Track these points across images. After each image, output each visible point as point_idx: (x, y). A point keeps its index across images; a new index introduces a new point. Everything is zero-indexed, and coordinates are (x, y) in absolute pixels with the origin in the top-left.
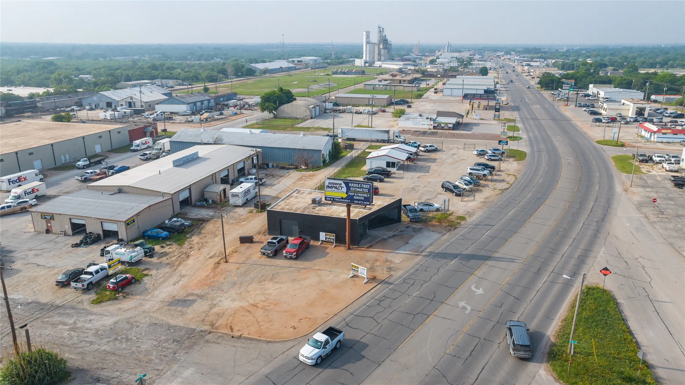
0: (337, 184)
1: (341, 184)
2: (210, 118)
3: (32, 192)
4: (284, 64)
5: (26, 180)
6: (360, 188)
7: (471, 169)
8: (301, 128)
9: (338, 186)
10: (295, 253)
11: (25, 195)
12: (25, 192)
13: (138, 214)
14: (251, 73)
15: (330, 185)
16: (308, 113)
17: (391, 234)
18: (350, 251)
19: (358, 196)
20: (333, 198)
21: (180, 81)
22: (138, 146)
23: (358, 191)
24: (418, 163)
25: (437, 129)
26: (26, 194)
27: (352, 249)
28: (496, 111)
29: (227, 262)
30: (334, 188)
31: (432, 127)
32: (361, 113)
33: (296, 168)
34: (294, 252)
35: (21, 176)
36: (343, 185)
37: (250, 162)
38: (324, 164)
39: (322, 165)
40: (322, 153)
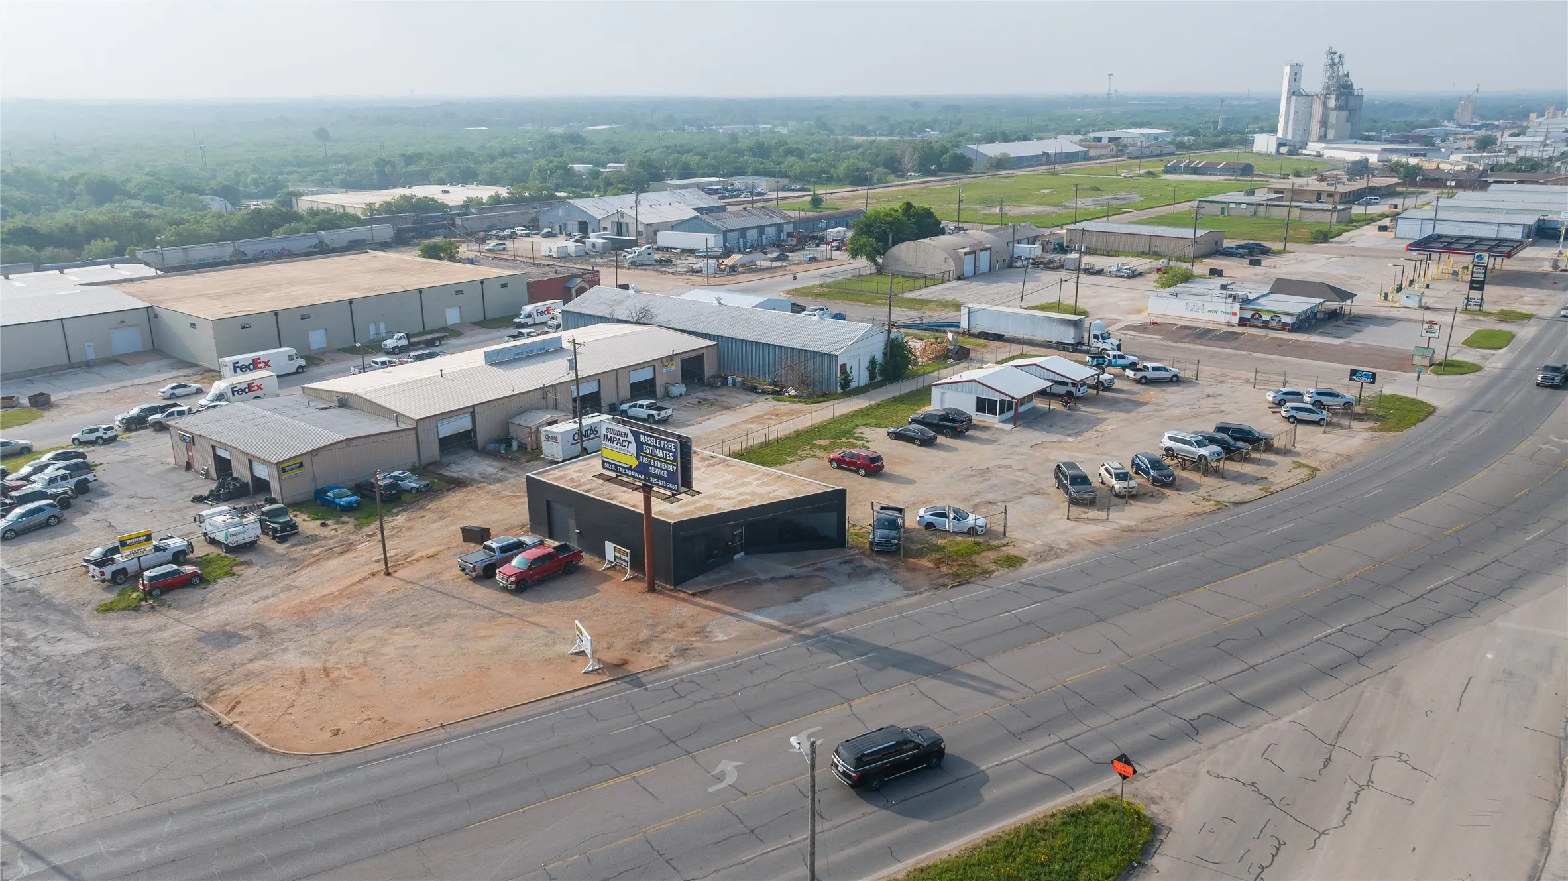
0: (621, 434)
1: (626, 435)
2: (743, 265)
3: (247, 390)
4: (1067, 144)
5: (269, 366)
6: (658, 448)
7: (1171, 438)
8: (912, 300)
9: (622, 439)
10: (513, 579)
11: (233, 395)
12: (232, 389)
13: (313, 453)
14: (962, 165)
15: (609, 435)
16: (951, 266)
17: (791, 570)
18: (650, 597)
19: (657, 467)
20: (616, 466)
21: (784, 182)
22: (529, 316)
23: (656, 456)
24: (1083, 409)
25: (1250, 326)
26: (236, 393)
27: (661, 592)
28: (1471, 288)
29: (388, 574)
30: (615, 443)
31: (1235, 320)
32: (1100, 272)
33: (778, 392)
34: (511, 576)
35: (259, 359)
36: (631, 438)
37: (674, 368)
38: (847, 390)
39: (839, 390)
40: (840, 362)
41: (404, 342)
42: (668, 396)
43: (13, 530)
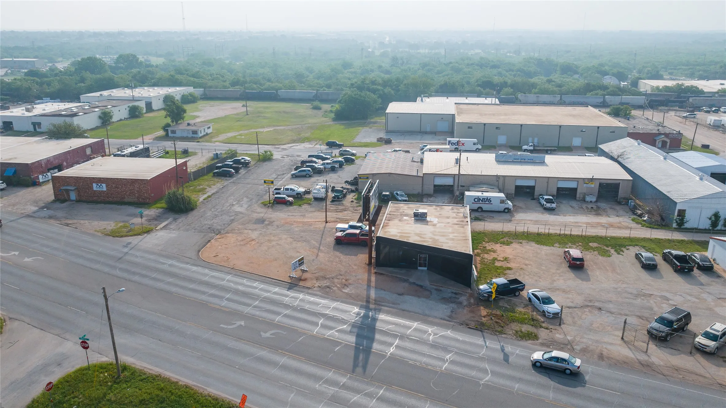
5: (464, 145)
12: (429, 150)
27: (370, 267)
29: (326, 222)
33: (641, 216)
35: (460, 141)
37: (593, 186)
38: (681, 226)
39: (675, 225)
40: (678, 207)
41: (532, 148)
42: (584, 200)
43: (295, 175)
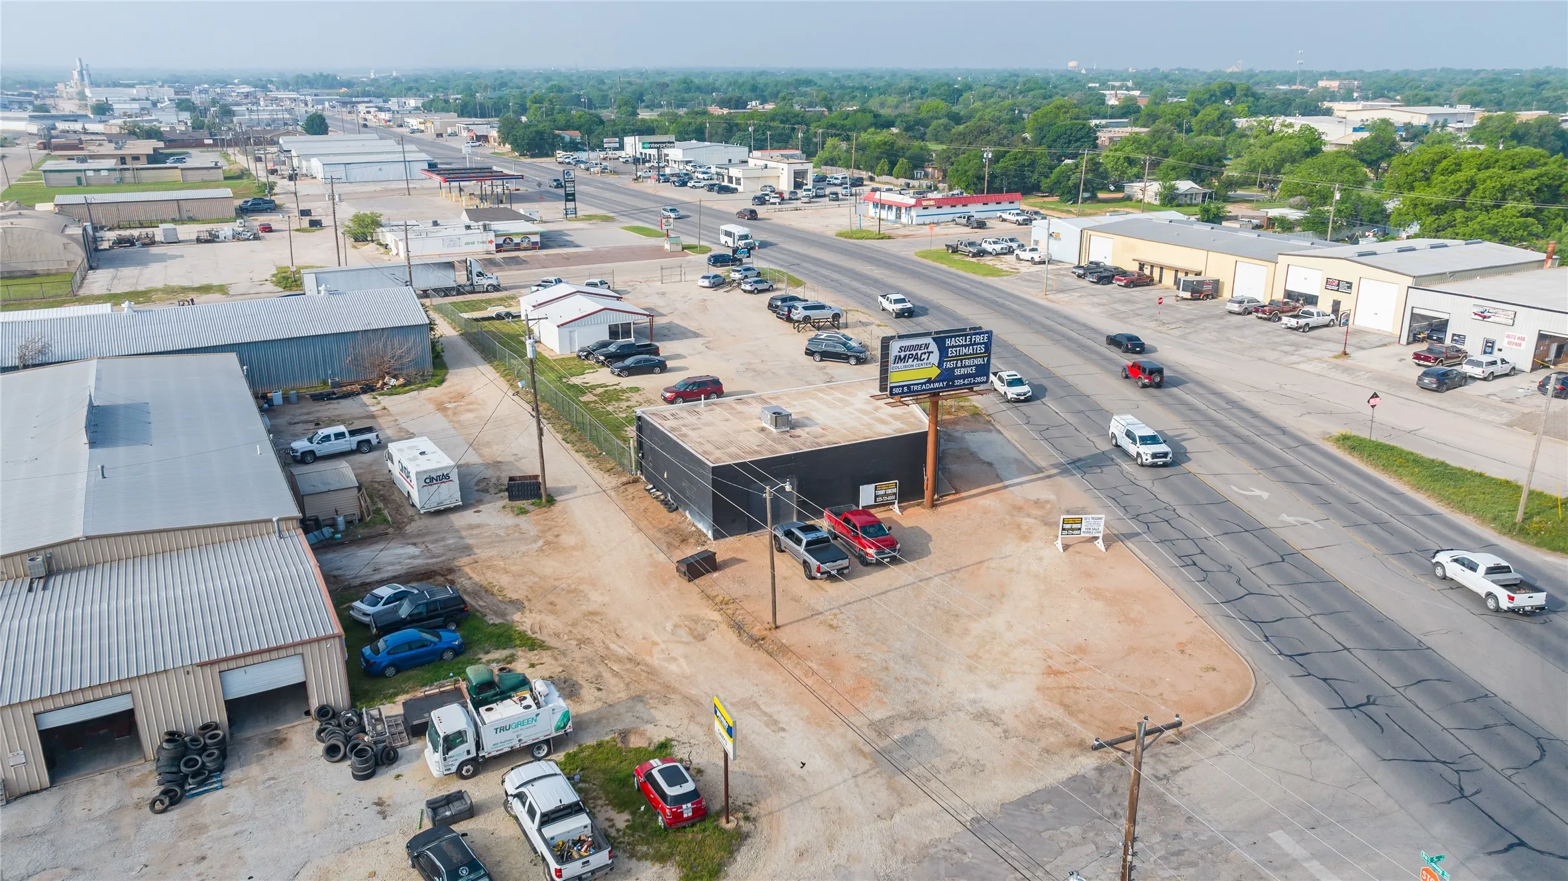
0: (919, 347)
1: (927, 346)
6: (969, 345)
9: (920, 352)
15: (903, 354)
16: (77, 253)
19: (963, 367)
20: (909, 386)
27: (937, 505)
29: (777, 627)
30: (910, 360)
31: (493, 248)
33: (370, 389)
36: (933, 347)
39: (432, 367)
